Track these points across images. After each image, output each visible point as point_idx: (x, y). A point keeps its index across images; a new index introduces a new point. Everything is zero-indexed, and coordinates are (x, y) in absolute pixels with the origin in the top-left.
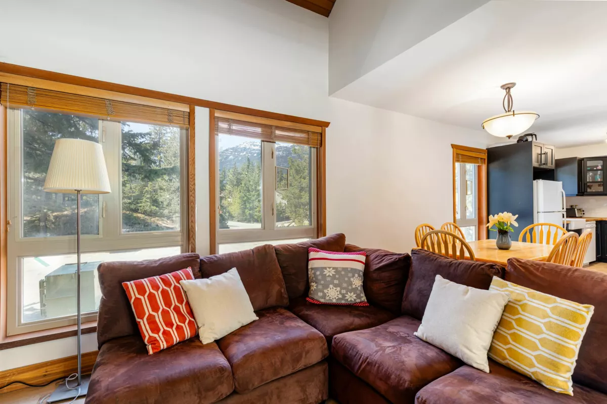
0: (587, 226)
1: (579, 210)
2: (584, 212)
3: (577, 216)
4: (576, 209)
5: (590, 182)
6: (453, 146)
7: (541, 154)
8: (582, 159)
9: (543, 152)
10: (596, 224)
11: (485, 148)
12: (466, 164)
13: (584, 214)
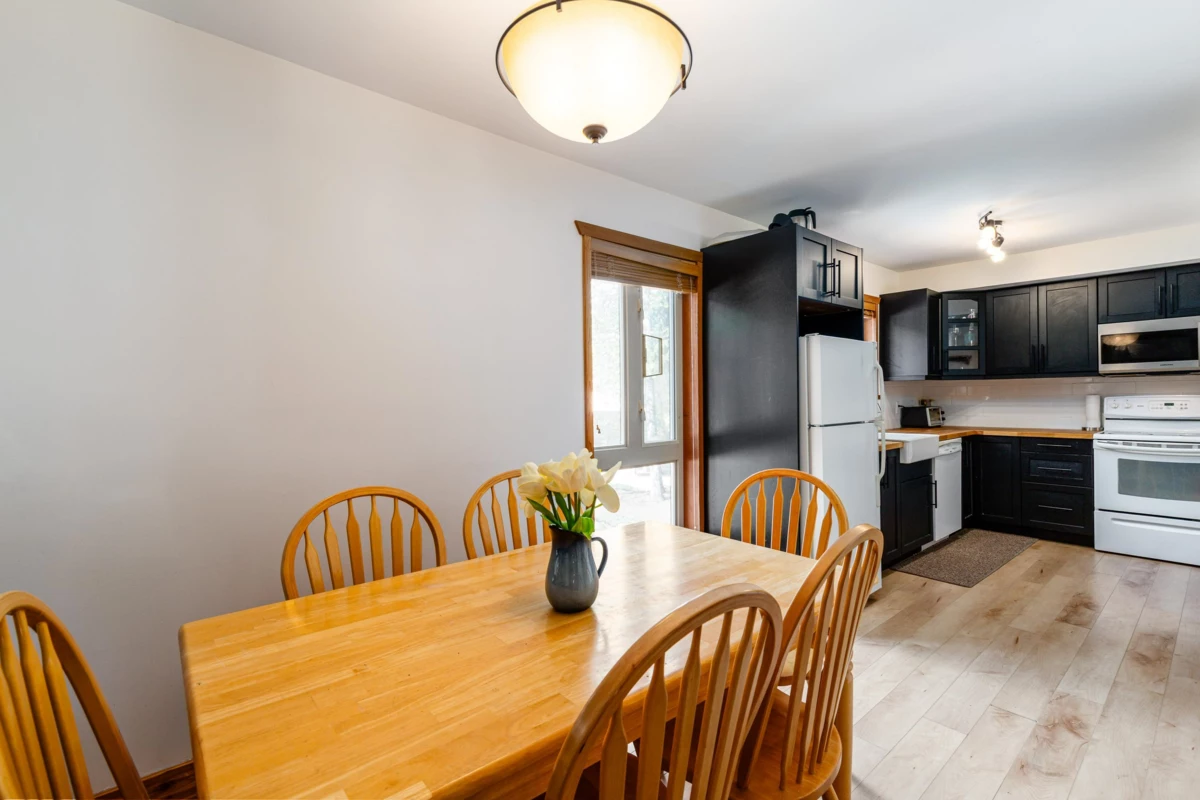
0: (942, 451)
1: (935, 411)
2: (944, 416)
3: (930, 424)
4: (927, 409)
5: (953, 348)
6: (583, 228)
7: (825, 265)
8: (940, 295)
9: (829, 261)
10: (963, 444)
11: (697, 247)
12: (645, 289)
13: (943, 419)
